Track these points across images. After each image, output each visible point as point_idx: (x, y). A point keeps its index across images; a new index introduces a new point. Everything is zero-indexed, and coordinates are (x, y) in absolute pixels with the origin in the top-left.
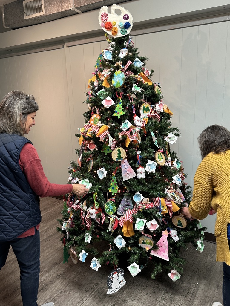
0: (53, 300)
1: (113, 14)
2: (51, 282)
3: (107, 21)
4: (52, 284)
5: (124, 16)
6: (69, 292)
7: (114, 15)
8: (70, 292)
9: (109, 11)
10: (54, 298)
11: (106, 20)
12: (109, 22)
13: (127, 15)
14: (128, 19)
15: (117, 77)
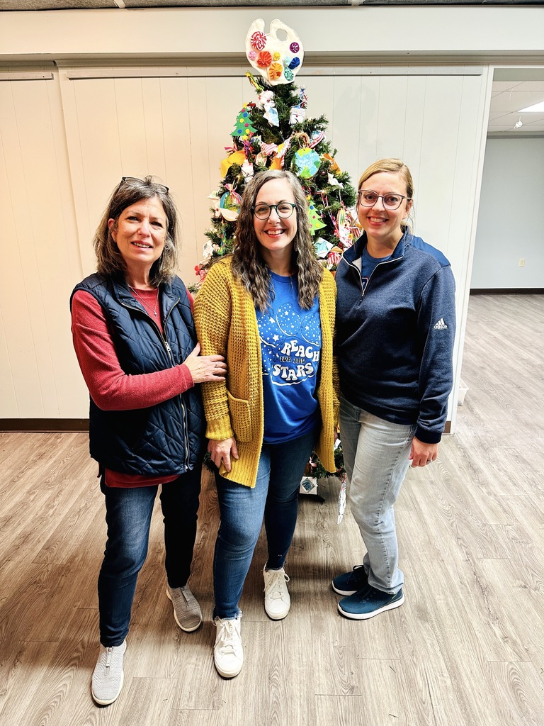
1: (273, 37)
3: (264, 50)
5: (291, 45)
7: (276, 40)
11: (262, 47)
13: (297, 44)
14: (297, 51)
15: (302, 159)
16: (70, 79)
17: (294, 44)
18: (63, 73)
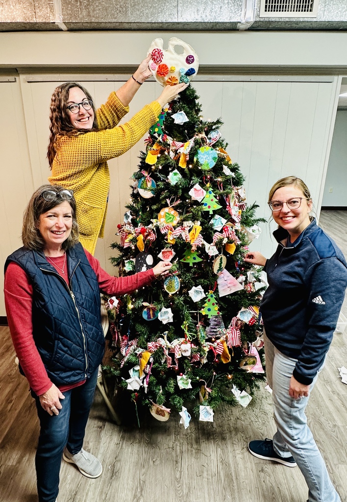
0: (141, 482)
1: (170, 52)
2: (115, 458)
3: (162, 63)
4: (120, 461)
5: (187, 58)
6: (152, 460)
7: (173, 54)
8: (154, 460)
9: (166, 47)
10: (140, 479)
11: (160, 62)
12: (166, 66)
13: (192, 56)
14: (192, 62)
15: (204, 155)
16: (28, 82)
17: (191, 56)
18: (22, 78)
